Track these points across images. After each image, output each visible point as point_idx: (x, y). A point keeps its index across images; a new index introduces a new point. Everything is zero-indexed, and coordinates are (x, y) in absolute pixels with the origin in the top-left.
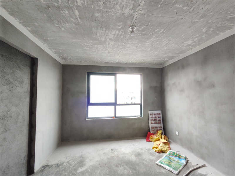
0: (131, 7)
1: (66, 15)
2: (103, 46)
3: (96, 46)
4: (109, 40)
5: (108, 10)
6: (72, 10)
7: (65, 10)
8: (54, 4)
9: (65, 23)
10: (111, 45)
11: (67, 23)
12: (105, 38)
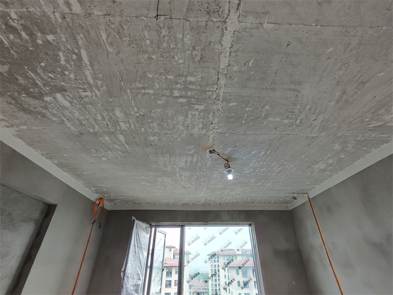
0: (201, 125)
1: (107, 142)
2: (173, 179)
3: (159, 179)
4: (180, 170)
5: (167, 131)
6: (115, 136)
7: (105, 136)
8: (89, 131)
9: (107, 152)
10: (185, 176)
11: (109, 151)
12: (172, 168)
